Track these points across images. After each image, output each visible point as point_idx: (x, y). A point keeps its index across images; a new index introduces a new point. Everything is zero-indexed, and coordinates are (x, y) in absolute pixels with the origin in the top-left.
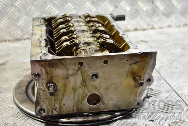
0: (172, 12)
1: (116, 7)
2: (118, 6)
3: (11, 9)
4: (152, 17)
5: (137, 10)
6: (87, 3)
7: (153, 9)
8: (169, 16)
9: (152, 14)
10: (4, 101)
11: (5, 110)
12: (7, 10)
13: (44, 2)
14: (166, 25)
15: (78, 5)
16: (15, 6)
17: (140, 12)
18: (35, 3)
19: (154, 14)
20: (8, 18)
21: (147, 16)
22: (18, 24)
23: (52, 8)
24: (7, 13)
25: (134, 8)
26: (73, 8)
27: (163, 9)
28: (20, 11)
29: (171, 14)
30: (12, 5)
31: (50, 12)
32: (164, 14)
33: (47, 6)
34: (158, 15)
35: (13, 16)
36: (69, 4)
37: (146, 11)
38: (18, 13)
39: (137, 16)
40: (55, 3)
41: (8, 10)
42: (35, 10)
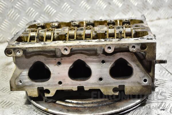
0: (161, 6)
1: (110, 4)
2: (111, 3)
3: (11, 11)
4: (143, 11)
5: (129, 6)
6: (83, 2)
7: (143, 3)
8: (158, 10)
9: (143, 8)
10: (19, 100)
11: (21, 109)
12: (7, 13)
13: (43, 3)
14: (156, 18)
15: (74, 4)
16: (15, 8)
17: (131, 8)
18: (34, 4)
19: (145, 8)
20: (9, 20)
21: (138, 10)
22: (19, 25)
23: (50, 9)
24: (8, 16)
25: (126, 4)
26: (69, 7)
27: (152, 3)
28: (20, 13)
29: (160, 8)
30: (12, 7)
31: (49, 12)
32: (153, 8)
33: (45, 6)
34: (148, 9)
35: (14, 18)
36: (66, 3)
37: (137, 6)
38: (18, 14)
39: (129, 12)
40: (52, 3)
41: (9, 12)
42: (34, 10)
